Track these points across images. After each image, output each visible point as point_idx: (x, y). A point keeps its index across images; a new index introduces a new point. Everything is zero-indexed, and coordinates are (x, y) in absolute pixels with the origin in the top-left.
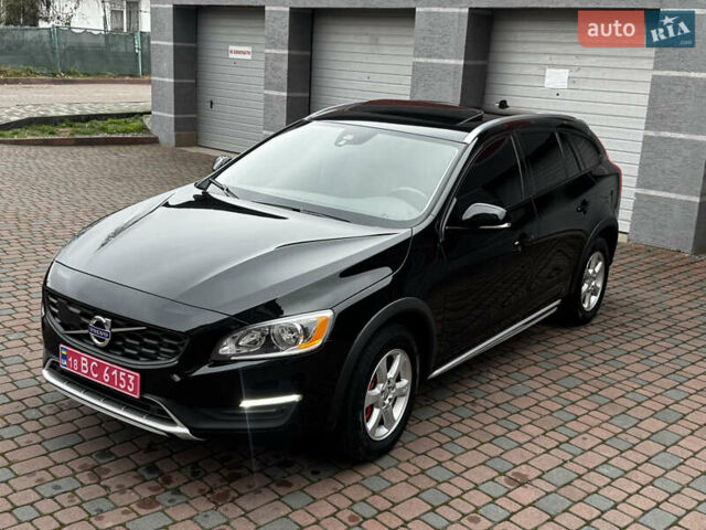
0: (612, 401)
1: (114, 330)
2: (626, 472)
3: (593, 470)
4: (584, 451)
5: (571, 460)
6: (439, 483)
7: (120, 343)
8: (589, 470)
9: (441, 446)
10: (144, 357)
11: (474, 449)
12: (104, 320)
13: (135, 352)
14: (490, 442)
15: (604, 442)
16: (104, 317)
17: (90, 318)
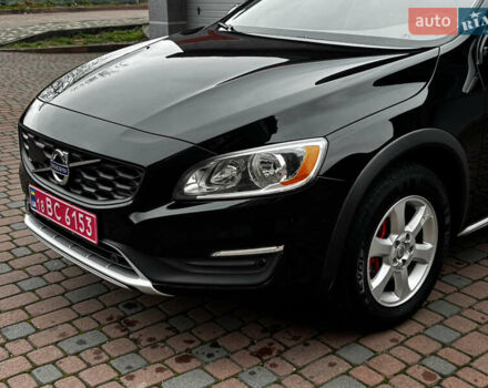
1: (71, 165)
7: (79, 181)
10: (103, 196)
12: (62, 153)
13: (93, 191)
16: (62, 150)
17: (51, 151)
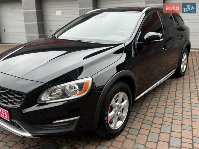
7: (1, 98)
13: (7, 101)
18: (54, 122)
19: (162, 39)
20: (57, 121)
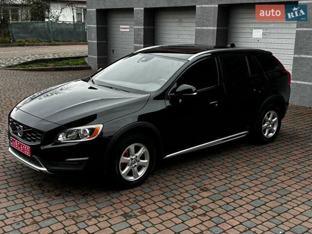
0: (255, 163)
2: (250, 187)
3: (237, 186)
4: (236, 180)
5: (229, 183)
6: (172, 190)
8: (235, 186)
9: (177, 178)
11: (191, 179)
14: (198, 177)
15: (245, 177)
18: (66, 160)
19: (195, 94)
20: (69, 160)
